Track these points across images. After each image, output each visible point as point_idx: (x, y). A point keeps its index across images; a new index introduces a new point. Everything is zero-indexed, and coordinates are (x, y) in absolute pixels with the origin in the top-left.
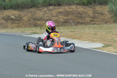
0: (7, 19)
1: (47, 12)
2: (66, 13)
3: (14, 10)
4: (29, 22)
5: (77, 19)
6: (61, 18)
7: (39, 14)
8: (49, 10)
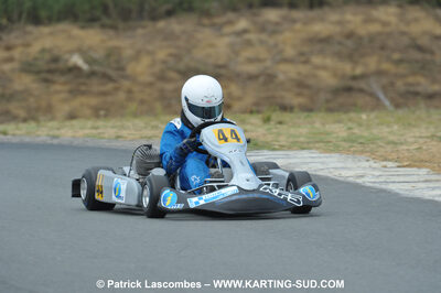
0: (50, 71)
1: (252, 36)
2: (349, 43)
3: (83, 28)
4: (160, 85)
5: (403, 76)
6: (324, 68)
7: (212, 46)
8: (263, 29)
